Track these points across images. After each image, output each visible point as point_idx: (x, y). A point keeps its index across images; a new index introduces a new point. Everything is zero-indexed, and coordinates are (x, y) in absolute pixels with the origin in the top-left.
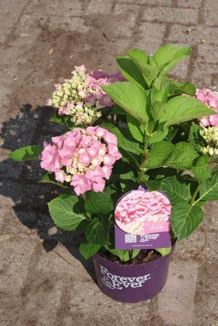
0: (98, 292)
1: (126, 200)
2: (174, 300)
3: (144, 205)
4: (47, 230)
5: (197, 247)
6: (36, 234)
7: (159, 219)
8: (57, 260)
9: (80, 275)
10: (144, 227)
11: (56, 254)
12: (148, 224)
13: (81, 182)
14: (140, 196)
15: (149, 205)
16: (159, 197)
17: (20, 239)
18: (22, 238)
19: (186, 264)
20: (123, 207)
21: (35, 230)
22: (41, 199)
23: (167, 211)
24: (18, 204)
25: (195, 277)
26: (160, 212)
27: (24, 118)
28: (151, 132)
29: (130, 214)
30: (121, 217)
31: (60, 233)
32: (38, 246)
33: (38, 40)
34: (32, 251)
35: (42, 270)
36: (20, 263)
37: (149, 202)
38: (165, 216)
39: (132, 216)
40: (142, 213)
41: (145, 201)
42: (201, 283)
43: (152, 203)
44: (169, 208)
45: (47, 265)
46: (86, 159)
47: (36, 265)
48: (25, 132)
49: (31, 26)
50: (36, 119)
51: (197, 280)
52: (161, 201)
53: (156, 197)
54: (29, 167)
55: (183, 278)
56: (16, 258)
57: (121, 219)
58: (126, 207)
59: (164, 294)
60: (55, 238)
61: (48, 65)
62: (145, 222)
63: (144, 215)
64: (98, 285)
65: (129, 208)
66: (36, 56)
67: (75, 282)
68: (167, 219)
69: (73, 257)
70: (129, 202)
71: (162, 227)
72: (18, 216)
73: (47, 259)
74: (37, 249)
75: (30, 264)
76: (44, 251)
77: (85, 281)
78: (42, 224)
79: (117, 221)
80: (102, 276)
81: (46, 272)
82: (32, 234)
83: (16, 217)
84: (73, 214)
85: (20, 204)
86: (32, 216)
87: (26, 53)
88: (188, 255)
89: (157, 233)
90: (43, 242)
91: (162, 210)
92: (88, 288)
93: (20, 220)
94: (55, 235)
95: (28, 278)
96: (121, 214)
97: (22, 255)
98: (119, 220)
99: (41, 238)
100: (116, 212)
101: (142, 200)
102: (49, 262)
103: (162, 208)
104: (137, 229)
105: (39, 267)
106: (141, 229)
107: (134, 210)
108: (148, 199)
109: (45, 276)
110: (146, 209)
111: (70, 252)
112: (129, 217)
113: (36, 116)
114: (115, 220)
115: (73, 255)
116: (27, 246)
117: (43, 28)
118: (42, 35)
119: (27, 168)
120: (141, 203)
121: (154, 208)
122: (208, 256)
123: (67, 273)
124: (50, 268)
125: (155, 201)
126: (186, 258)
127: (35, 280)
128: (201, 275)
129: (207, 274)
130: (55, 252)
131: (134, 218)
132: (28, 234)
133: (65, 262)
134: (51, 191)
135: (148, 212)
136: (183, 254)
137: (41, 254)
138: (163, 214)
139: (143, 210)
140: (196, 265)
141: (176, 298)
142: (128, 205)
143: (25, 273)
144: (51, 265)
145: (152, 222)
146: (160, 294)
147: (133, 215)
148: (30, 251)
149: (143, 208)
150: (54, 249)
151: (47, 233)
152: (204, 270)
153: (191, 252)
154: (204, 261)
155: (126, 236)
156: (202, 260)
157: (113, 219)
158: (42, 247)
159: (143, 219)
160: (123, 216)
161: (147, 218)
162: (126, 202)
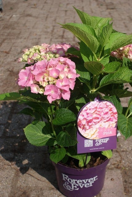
0: (60, 195)
1: (86, 110)
2: (112, 194)
3: (98, 114)
4: (21, 162)
5: (116, 161)
6: (15, 165)
7: (109, 126)
8: (30, 179)
9: (47, 186)
10: (98, 133)
11: (29, 176)
12: (101, 130)
13: (52, 92)
14: (96, 106)
15: (102, 113)
16: (109, 106)
17: (5, 169)
18: (6, 168)
19: (113, 172)
20: (83, 116)
21: (14, 163)
22: (16, 145)
23: (115, 118)
24: (2, 149)
25: (121, 178)
26: (110, 120)
27: (3, 108)
28: (99, 57)
29: (89, 122)
30: (82, 125)
31: (30, 163)
32: (17, 172)
33: (8, 76)
34: (13, 175)
35: (21, 186)
36: (5, 184)
37: (102, 111)
38: (114, 122)
39: (90, 124)
40: (98, 120)
41: (100, 110)
42: (126, 181)
43: (104, 112)
44: (116, 116)
45: (23, 183)
46: (55, 74)
47: (16, 183)
48: (4, 114)
49: (4, 71)
50: (10, 107)
51: (122, 180)
52: (111, 110)
53: (107, 106)
54: (7, 130)
55: (114, 180)
56: (3, 181)
57: (82, 127)
58: (86, 116)
59: (104, 191)
60: (27, 166)
61: (14, 85)
62: (100, 128)
63: (99, 122)
64: (59, 191)
65: (88, 117)
66: (7, 82)
67: (44, 191)
68: (114, 125)
69: (40, 176)
70: (88, 111)
71: (111, 133)
72: (2, 156)
73: (23, 179)
74: (16, 174)
75: (13, 183)
76: (21, 174)
77: (50, 189)
78: (18, 159)
79: (79, 129)
80: (64, 182)
81: (24, 187)
82: (12, 165)
83: (1, 157)
84: (42, 134)
85: (3, 149)
86: (12, 155)
87: (3, 81)
88: (113, 166)
89: (107, 138)
90: (20, 169)
91: (111, 117)
92: (53, 194)
93: (4, 158)
94: (27, 164)
95: (11, 192)
96: (82, 122)
97: (7, 178)
98: (80, 127)
99: (18, 167)
100: (78, 121)
101: (98, 110)
102: (25, 180)
103: (112, 116)
104: (93, 134)
105: (19, 184)
106: (96, 134)
107: (91, 119)
108: (101, 108)
109: (23, 190)
110: (100, 118)
111: (38, 173)
112: (88, 125)
113: (10, 106)
114: (78, 128)
115: (40, 174)
116: (9, 172)
117: (10, 71)
118: (10, 74)
119: (6, 130)
120: (96, 112)
121: (106, 116)
122: (125, 165)
123: (37, 186)
124: (26, 184)
125: (107, 110)
126: (112, 168)
127: (17, 193)
128: (124, 176)
129: (128, 175)
130: (28, 174)
131: (92, 125)
132: (9, 166)
133: (36, 179)
134: (22, 141)
135: (101, 120)
136: (110, 166)
137: (19, 176)
138: (112, 121)
139: (98, 118)
140: (119, 171)
141: (113, 193)
142: (87, 114)
143: (9, 189)
144: (26, 182)
145: (104, 128)
146: (102, 192)
147: (91, 122)
148: (12, 175)
149: (98, 116)
150: (27, 172)
151: (22, 163)
152: (125, 173)
153: (114, 164)
154: (124, 168)
155: (86, 141)
156: (122, 168)
157: (77, 126)
158: (20, 172)
159: (98, 126)
160: (83, 124)
161: (101, 125)
162: (86, 112)
